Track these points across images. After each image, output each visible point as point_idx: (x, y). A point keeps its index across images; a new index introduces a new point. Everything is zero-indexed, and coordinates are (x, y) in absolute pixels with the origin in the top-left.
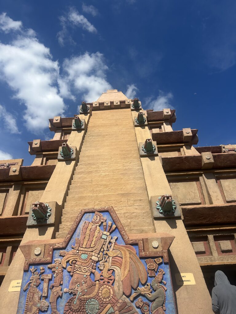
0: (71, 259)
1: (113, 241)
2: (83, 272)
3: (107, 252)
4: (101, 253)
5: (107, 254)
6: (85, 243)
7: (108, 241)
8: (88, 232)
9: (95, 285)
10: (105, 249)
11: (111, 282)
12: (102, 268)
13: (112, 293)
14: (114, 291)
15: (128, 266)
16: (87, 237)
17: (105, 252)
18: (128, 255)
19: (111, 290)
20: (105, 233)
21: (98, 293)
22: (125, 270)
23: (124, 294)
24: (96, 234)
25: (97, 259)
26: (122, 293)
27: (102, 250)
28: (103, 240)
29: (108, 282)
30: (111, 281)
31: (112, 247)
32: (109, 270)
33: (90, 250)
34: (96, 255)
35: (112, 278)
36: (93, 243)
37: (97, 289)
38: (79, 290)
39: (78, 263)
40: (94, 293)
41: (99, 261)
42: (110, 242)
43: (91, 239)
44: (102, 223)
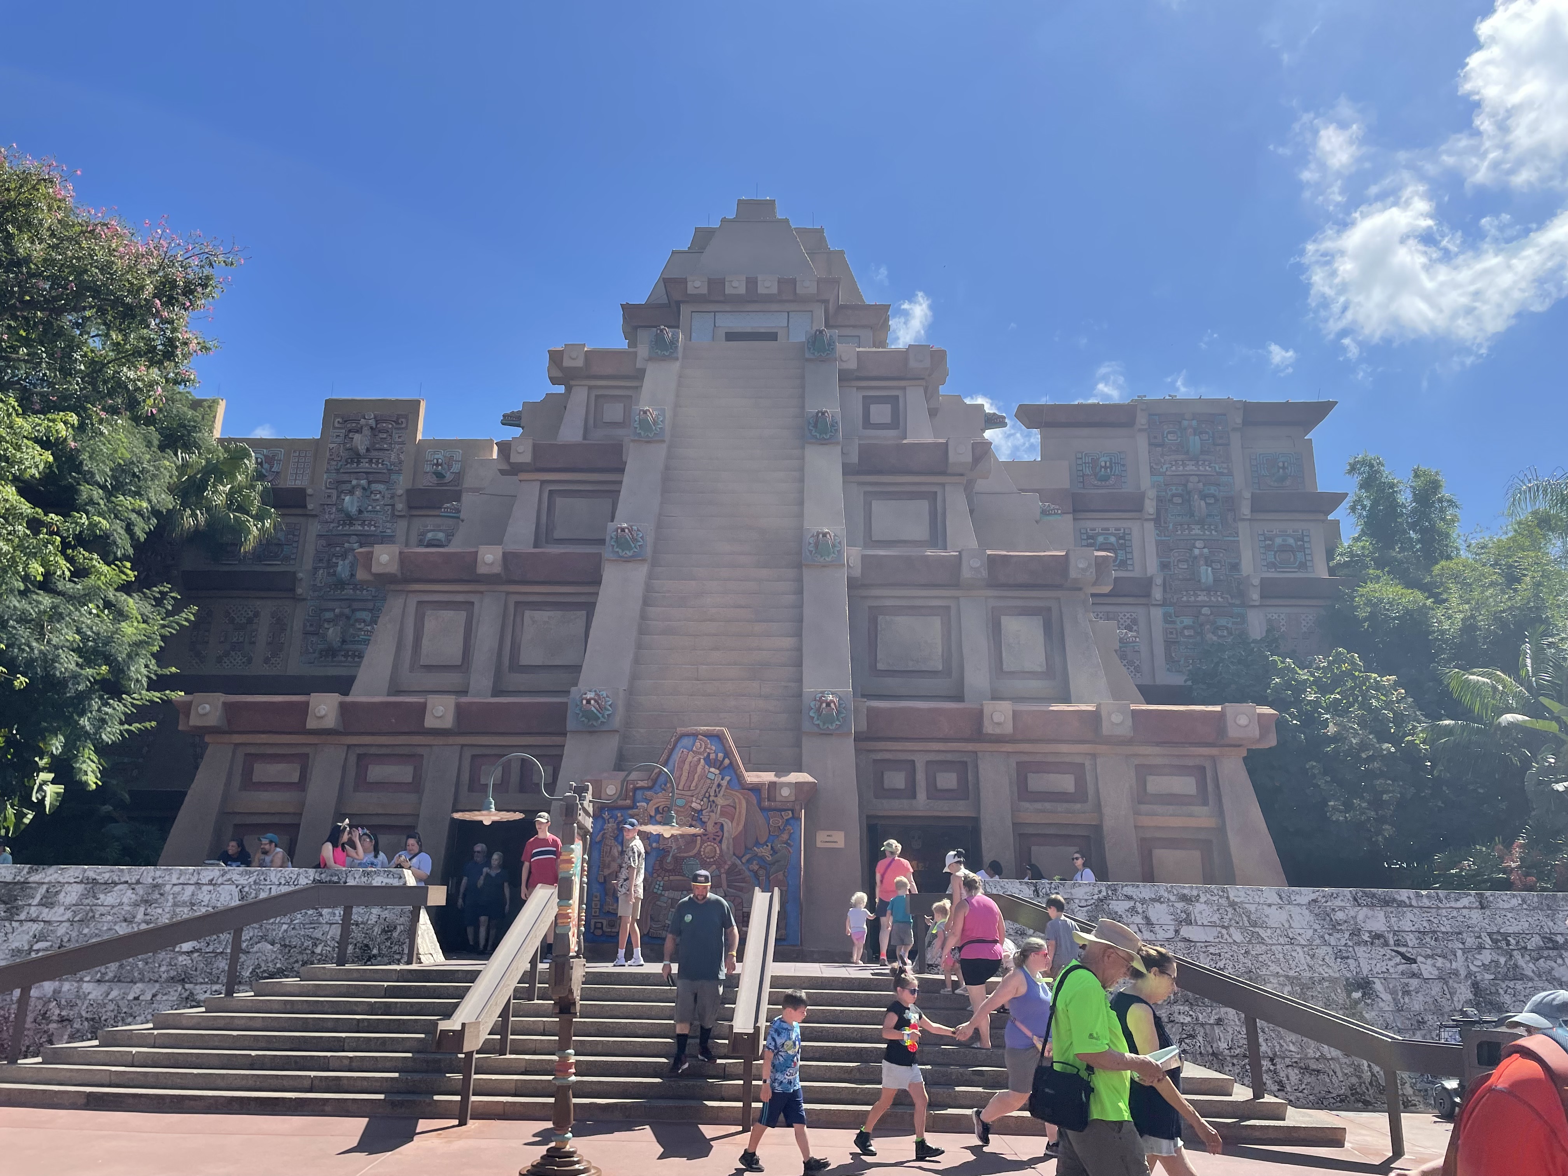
0: (662, 805)
1: (724, 783)
3: (715, 799)
4: (705, 800)
5: (713, 801)
7: (716, 783)
8: (686, 767)
9: (695, 841)
10: (712, 794)
11: (718, 839)
12: (706, 820)
13: (718, 852)
14: (721, 850)
15: (743, 819)
16: (685, 774)
17: (711, 799)
18: (745, 805)
19: (718, 849)
20: (712, 770)
21: (699, 851)
22: (738, 824)
23: (734, 854)
24: (699, 769)
25: (699, 807)
26: (731, 853)
27: (707, 795)
28: (709, 781)
29: (714, 839)
31: (722, 793)
32: (716, 823)
33: (689, 793)
34: (698, 801)
35: (720, 833)
36: (694, 784)
37: (698, 846)
40: (695, 851)
41: (702, 810)
42: (719, 785)
43: (691, 778)
44: (709, 754)
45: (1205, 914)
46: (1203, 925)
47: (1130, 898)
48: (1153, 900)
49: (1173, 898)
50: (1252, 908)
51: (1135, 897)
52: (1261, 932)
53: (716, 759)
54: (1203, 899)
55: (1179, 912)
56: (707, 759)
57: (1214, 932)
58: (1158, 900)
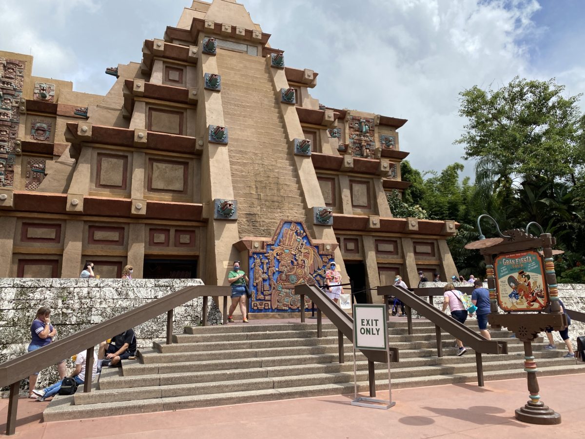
1: (304, 243)
2: (286, 260)
4: (297, 250)
6: (287, 242)
8: (288, 236)
9: (294, 268)
12: (298, 259)
15: (313, 258)
16: (288, 239)
18: (313, 253)
19: (303, 271)
20: (299, 237)
21: (296, 272)
23: (310, 273)
24: (293, 237)
25: (294, 253)
27: (297, 248)
28: (298, 242)
30: (302, 266)
31: (303, 247)
32: (302, 260)
34: (294, 251)
37: (295, 270)
38: (285, 269)
39: (283, 255)
40: (294, 272)
41: (296, 255)
43: (290, 241)
44: (297, 231)
53: (300, 233)
56: (296, 232)
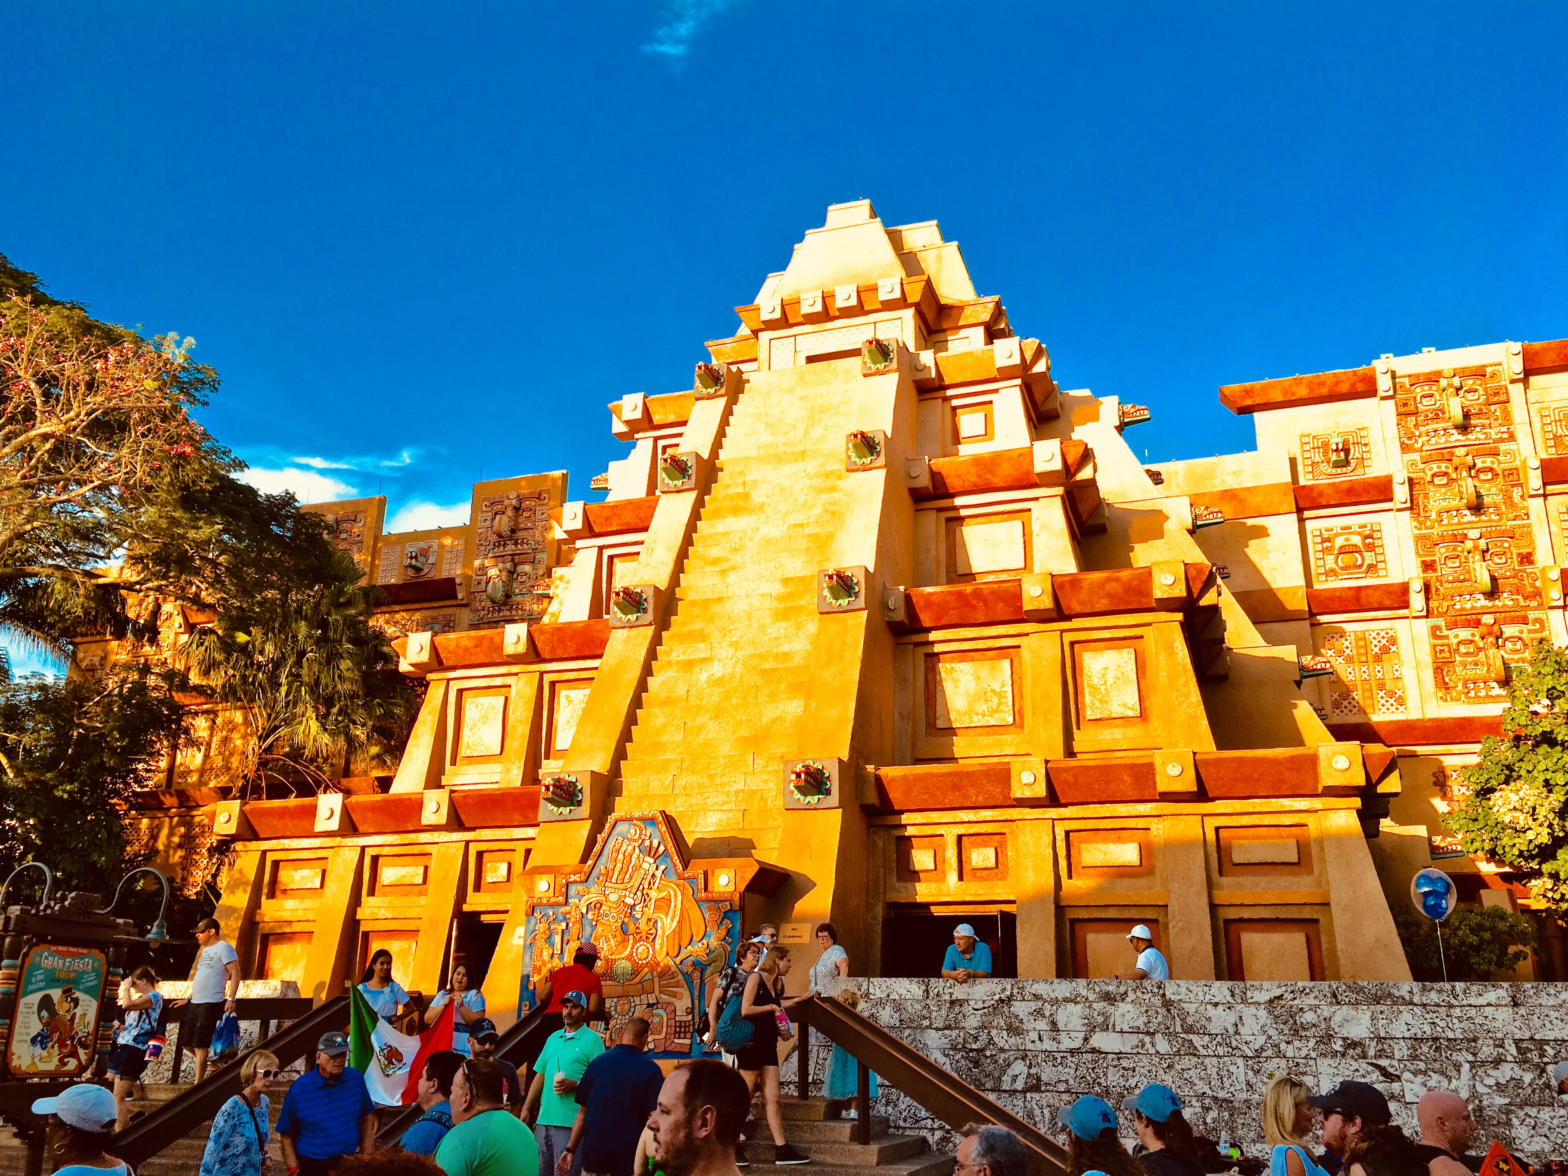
0: (594, 900)
1: (659, 873)
2: (610, 922)
3: (649, 892)
4: (639, 893)
5: (647, 895)
6: (615, 876)
7: (650, 873)
8: (621, 856)
9: (628, 941)
10: (646, 886)
12: (639, 916)
13: (651, 952)
14: (654, 950)
15: (678, 912)
16: (619, 865)
17: (645, 892)
20: (647, 859)
21: (631, 952)
22: (672, 920)
23: (668, 954)
24: (633, 860)
25: (632, 902)
26: (664, 952)
27: (641, 887)
28: (642, 872)
29: (647, 938)
30: (651, 936)
32: (649, 920)
33: (622, 886)
35: (653, 931)
36: (628, 875)
39: (604, 908)
40: (627, 953)
41: (635, 906)
42: (654, 876)
43: (625, 869)
45: (1128, 1017)
46: (1122, 1032)
47: (1037, 997)
48: (1066, 1000)
49: (1092, 997)
50: (1191, 1008)
51: (1045, 996)
52: (1195, 1038)
53: (651, 846)
54: (1131, 996)
55: (1096, 1013)
56: (642, 846)
57: (1134, 1039)
58: (1072, 1000)
